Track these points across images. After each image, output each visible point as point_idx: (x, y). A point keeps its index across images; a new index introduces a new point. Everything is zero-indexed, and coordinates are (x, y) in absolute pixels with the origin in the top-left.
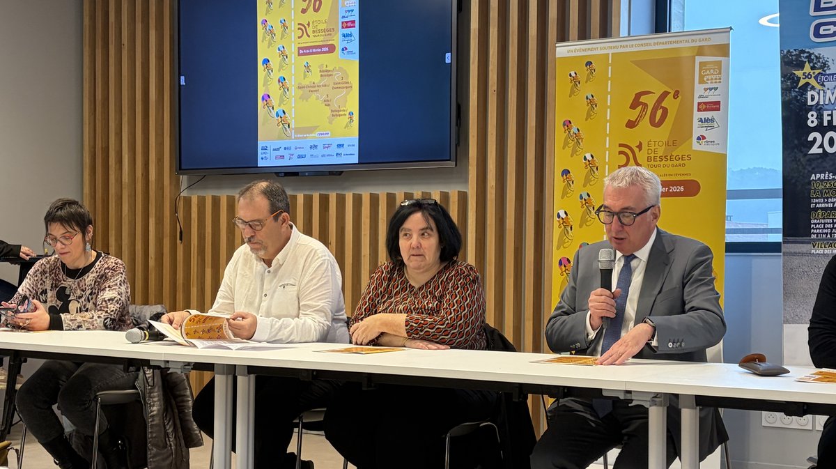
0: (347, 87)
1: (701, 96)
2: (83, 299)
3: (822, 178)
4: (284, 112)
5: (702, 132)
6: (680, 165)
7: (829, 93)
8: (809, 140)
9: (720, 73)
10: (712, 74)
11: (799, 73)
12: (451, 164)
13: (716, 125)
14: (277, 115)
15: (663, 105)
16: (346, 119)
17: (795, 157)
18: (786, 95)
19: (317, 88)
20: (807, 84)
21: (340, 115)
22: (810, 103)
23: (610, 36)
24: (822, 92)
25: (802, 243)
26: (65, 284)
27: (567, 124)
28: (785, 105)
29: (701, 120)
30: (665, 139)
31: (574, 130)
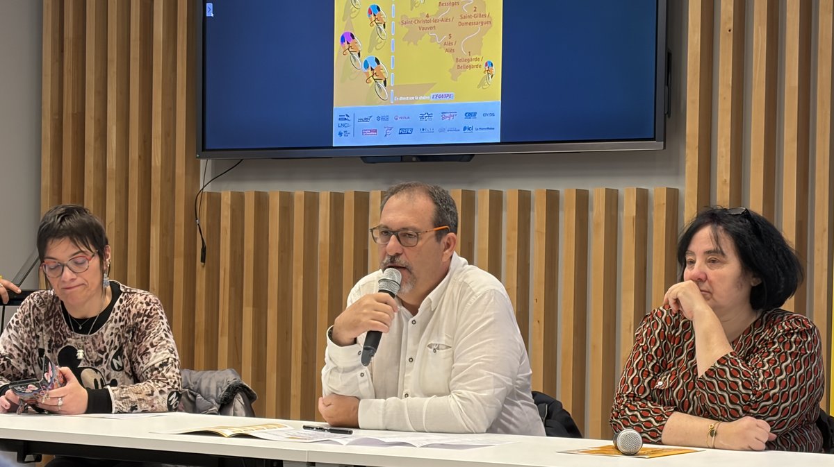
0: (482, 23)
4: (377, 61)
12: (657, 145)
14: (366, 65)
19: (432, 24)
21: (470, 67)
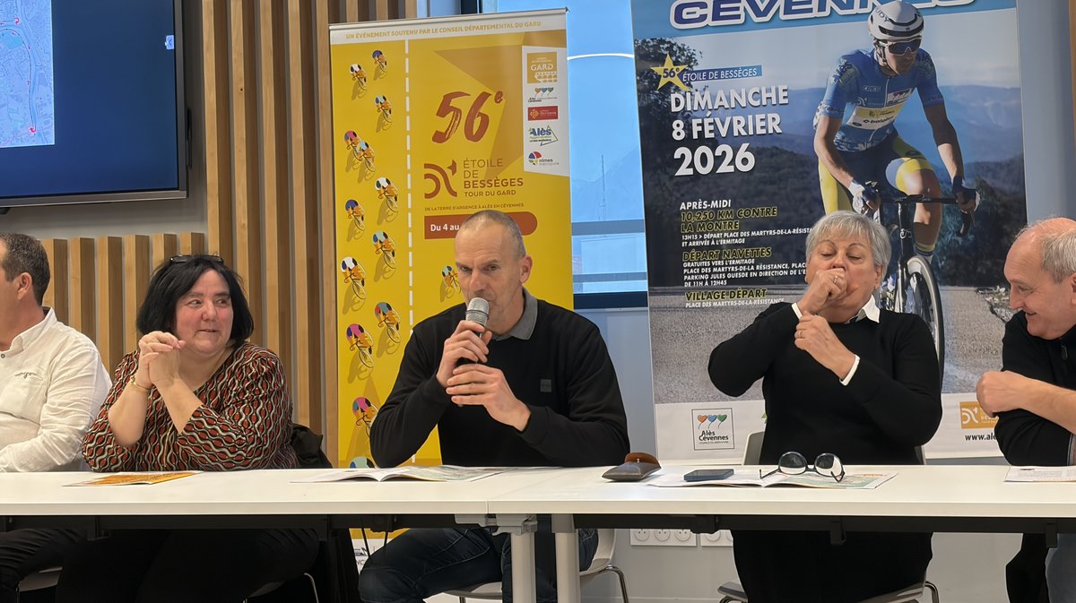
1: (532, 100)
3: (694, 207)
5: (535, 147)
6: (508, 192)
7: (697, 95)
8: (675, 157)
9: (555, 69)
10: (545, 70)
11: (658, 70)
12: (181, 194)
13: (553, 139)
15: (482, 111)
17: (659, 181)
18: (644, 99)
22: (674, 109)
23: (404, 17)
24: (688, 94)
25: (674, 294)
27: (351, 136)
28: (644, 112)
29: (533, 132)
30: (487, 157)
31: (361, 145)
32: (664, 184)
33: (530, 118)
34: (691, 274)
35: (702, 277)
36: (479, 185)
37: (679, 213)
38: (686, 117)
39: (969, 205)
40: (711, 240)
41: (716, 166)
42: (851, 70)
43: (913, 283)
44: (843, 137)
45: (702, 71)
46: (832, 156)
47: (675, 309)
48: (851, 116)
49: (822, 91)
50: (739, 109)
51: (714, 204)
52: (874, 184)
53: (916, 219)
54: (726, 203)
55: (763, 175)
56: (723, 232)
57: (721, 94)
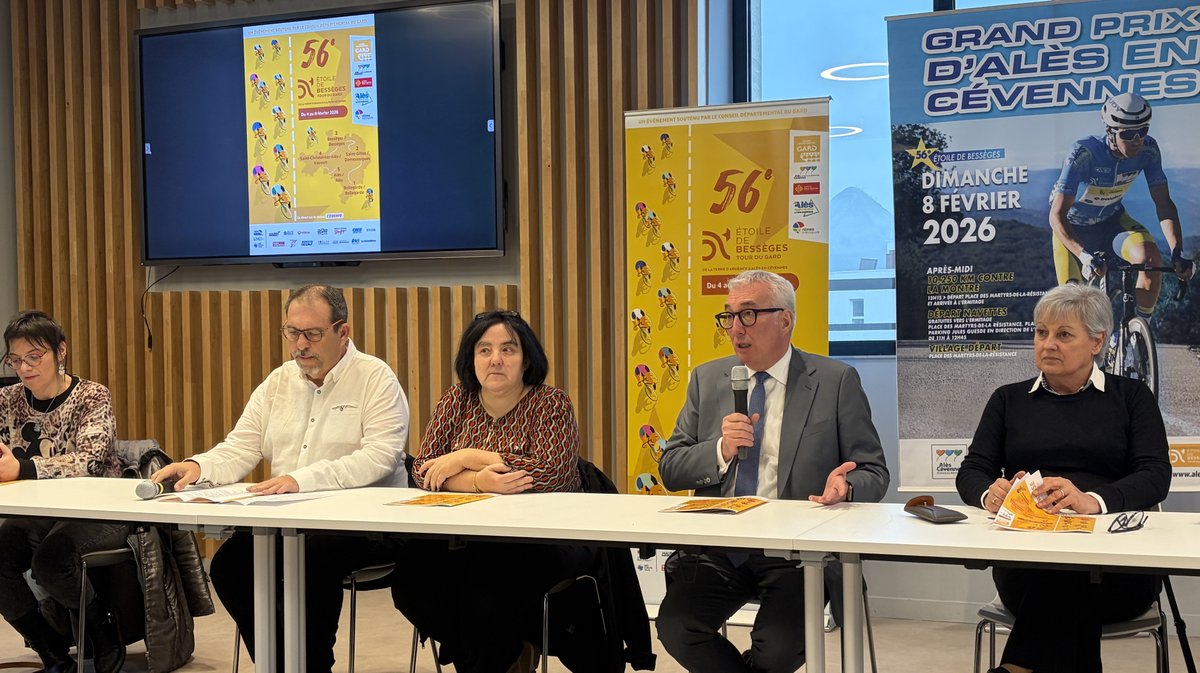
0: (363, 159)
1: (798, 177)
2: (58, 437)
3: (940, 271)
4: (282, 188)
5: (800, 218)
6: (775, 256)
7: (946, 174)
8: (925, 228)
9: (818, 150)
10: (810, 151)
11: (912, 152)
12: (498, 253)
13: (815, 211)
14: (274, 192)
15: (753, 186)
16: (363, 198)
17: (909, 248)
18: (898, 177)
19: (324, 160)
20: (922, 164)
21: (355, 193)
22: (925, 186)
23: (686, 105)
24: (938, 174)
25: (919, 346)
26: (33, 419)
27: (641, 207)
28: (899, 189)
29: (798, 205)
30: (756, 226)
31: (649, 215)
32: (914, 251)
33: (795, 193)
34: (934, 330)
35: (944, 332)
36: (749, 250)
37: (926, 277)
38: (936, 193)
39: (1186, 274)
40: (953, 300)
41: (961, 236)
42: (1086, 154)
43: (1133, 341)
44: (1076, 213)
45: (950, 153)
46: (1066, 229)
47: (919, 359)
48: (1083, 194)
49: (1059, 172)
50: (983, 187)
51: (958, 269)
52: (1102, 254)
53: (1139, 285)
54: (968, 269)
55: (1004, 244)
56: (965, 294)
57: (967, 173)
